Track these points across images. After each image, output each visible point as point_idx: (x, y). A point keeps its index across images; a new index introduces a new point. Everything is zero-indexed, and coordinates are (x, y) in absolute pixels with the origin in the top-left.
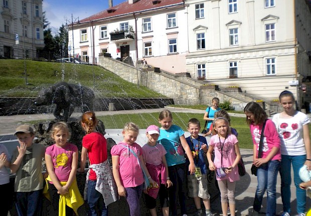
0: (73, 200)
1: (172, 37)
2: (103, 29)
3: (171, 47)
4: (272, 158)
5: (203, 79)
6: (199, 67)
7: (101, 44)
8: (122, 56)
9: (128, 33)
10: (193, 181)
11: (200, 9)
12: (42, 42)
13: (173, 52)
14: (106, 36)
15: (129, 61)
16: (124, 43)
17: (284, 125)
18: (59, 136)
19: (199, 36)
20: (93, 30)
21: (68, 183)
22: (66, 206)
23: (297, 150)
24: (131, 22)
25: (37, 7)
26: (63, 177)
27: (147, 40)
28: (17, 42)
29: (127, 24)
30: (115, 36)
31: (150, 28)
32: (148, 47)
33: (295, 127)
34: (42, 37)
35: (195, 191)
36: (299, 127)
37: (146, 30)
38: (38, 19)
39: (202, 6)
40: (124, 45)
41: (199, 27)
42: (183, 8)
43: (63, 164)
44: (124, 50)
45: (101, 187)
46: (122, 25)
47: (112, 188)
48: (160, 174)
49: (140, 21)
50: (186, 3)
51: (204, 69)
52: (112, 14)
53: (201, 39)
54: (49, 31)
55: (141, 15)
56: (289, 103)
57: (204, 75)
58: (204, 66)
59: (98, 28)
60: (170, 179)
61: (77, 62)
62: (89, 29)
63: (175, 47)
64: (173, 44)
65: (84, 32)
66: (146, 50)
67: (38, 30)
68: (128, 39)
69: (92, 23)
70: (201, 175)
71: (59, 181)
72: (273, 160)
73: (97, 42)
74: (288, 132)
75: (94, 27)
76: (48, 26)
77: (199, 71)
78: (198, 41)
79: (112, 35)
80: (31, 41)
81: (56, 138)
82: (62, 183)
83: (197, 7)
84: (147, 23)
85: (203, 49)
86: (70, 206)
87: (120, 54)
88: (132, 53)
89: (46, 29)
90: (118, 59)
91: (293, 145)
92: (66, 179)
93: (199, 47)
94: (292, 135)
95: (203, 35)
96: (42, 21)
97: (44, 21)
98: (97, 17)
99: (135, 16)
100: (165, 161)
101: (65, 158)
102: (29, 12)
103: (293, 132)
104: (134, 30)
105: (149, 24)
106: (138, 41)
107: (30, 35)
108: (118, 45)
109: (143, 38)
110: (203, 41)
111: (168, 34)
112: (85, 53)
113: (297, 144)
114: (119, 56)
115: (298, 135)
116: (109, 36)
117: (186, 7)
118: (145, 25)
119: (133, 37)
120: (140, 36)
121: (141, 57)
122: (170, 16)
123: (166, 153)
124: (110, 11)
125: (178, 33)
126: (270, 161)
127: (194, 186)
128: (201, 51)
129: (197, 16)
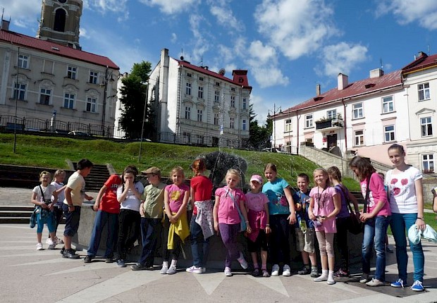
0: (180, 228)
1: (389, 123)
2: (308, 118)
3: (387, 135)
4: (378, 213)
5: (431, 172)
6: (425, 157)
7: (305, 134)
8: (328, 146)
9: (336, 121)
10: (299, 234)
11: (424, 89)
12: (248, 133)
13: (390, 141)
14: (311, 125)
15: (337, 152)
16: (331, 132)
17: (394, 181)
18: (175, 176)
19: (423, 121)
20: (298, 120)
21: (177, 214)
22: (174, 233)
23: (407, 207)
24: (340, 109)
25: (244, 100)
26: (175, 209)
27: (358, 128)
28: (222, 133)
29: (334, 111)
30: (321, 125)
31: (361, 114)
32: (359, 136)
33: (404, 182)
34: (248, 128)
35: (301, 244)
36: (409, 182)
37: (356, 116)
38: (245, 111)
39: (427, 85)
40: (332, 134)
41: (424, 110)
42: (403, 89)
43: (176, 199)
44: (331, 139)
45: (200, 219)
46: (330, 112)
47: (210, 223)
48: (259, 219)
49: (350, 107)
50: (405, 84)
51: (431, 160)
52: (319, 102)
53: (427, 124)
54: (256, 122)
55: (351, 100)
56: (396, 156)
57: (432, 168)
58: (431, 157)
59: (303, 117)
60: (270, 227)
61: (278, 151)
62: (294, 119)
63: (392, 134)
64: (390, 132)
65: (289, 121)
66: (357, 138)
67: (244, 121)
68: (336, 127)
69: (297, 112)
70: (306, 228)
71: (171, 211)
72: (379, 215)
73: (302, 131)
74: (398, 188)
75: (299, 116)
76: (255, 118)
77: (425, 163)
78: (423, 127)
79: (317, 123)
80: (237, 133)
81: (173, 178)
82: (173, 213)
83: (420, 87)
84: (358, 109)
85: (430, 137)
86: (177, 233)
87: (326, 143)
88: (340, 143)
89: (253, 120)
90: (324, 149)
91: (402, 202)
92: (176, 211)
93: (424, 133)
94: (401, 191)
95: (429, 120)
96: (248, 113)
97: (250, 113)
98: (303, 106)
99: (343, 103)
100: (267, 209)
101: (178, 194)
102: (237, 104)
103: (402, 188)
104: (343, 117)
105: (361, 110)
106: (347, 130)
107: (236, 126)
108: (324, 134)
109: (353, 125)
110: (430, 127)
111: (382, 120)
112: (289, 143)
113: (407, 200)
114: (326, 146)
115: (408, 191)
116: (315, 125)
117: (406, 89)
118: (356, 111)
119: (342, 125)
120: (349, 123)
121: (350, 147)
122: (385, 100)
123: (269, 201)
124: (316, 99)
125: (396, 118)
126: (375, 216)
127: (301, 239)
128: (427, 138)
129: (421, 97)
